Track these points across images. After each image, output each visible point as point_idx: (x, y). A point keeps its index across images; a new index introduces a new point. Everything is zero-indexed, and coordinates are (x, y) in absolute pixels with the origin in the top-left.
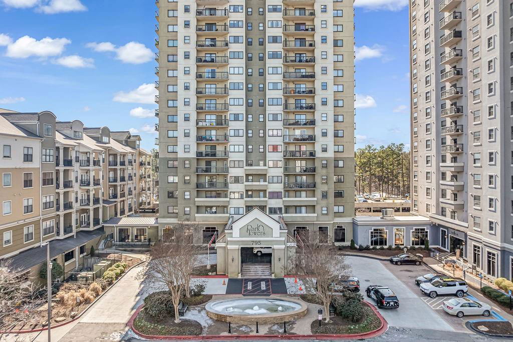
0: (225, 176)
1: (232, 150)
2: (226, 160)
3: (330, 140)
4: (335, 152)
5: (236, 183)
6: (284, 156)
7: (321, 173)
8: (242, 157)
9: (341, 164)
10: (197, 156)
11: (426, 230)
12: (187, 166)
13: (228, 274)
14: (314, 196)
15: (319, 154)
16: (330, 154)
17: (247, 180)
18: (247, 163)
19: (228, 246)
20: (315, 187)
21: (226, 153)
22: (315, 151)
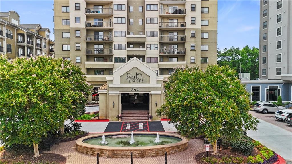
0: (111, 44)
1: (116, 21)
2: (111, 30)
3: (198, 14)
4: (202, 26)
5: (120, 50)
6: (160, 27)
7: (189, 41)
8: (125, 27)
9: (206, 35)
10: (86, 26)
11: (278, 88)
12: (78, 35)
13: (109, 118)
14: (184, 61)
15: (189, 25)
16: (198, 25)
17: (129, 47)
18: (129, 34)
19: (109, 92)
20: (185, 53)
21: (110, 25)
22: (185, 22)
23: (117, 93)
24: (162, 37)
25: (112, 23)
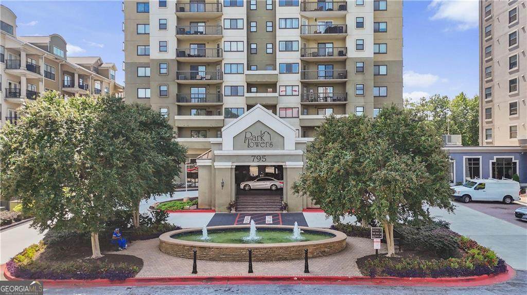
0: (218, 86)
1: (228, 48)
2: (219, 63)
3: (367, 34)
4: (374, 53)
5: (234, 96)
6: (302, 56)
7: (354, 80)
8: (242, 58)
9: (383, 70)
10: (178, 56)
11: (513, 161)
12: (163, 71)
13: (215, 207)
15: (352, 53)
16: (369, 52)
17: (249, 91)
18: (249, 68)
19: (215, 164)
20: (347, 101)
21: (218, 53)
22: (347, 48)
23: (228, 164)
24: (306, 73)
25: (220, 50)
